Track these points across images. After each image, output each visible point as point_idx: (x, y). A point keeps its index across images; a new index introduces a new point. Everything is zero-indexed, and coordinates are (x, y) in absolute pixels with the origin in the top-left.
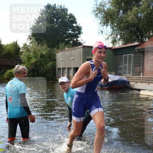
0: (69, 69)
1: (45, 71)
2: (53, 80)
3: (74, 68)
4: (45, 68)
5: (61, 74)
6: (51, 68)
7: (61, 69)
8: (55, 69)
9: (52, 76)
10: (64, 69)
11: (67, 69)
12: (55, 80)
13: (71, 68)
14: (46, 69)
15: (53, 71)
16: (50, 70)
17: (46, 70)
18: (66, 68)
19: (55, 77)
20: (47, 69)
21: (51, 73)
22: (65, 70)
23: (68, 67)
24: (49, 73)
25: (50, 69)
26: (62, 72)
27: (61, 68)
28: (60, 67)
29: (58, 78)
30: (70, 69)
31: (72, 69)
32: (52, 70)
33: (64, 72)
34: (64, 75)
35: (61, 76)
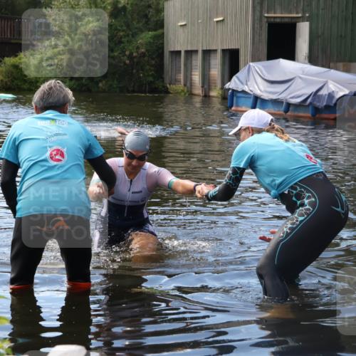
0: (207, 53)
1: (128, 62)
2: (154, 90)
3: (224, 51)
4: (127, 53)
5: (180, 73)
6: (147, 50)
7: (183, 53)
8: (161, 55)
9: (151, 79)
10: (190, 53)
11: (200, 54)
12: (160, 92)
13: (216, 51)
14: (131, 54)
15: (153, 62)
16: (146, 58)
17: (131, 57)
18: (196, 52)
19: (163, 81)
20: (135, 54)
21: (148, 67)
22: (194, 57)
23: (205, 49)
24: (142, 70)
25: (143, 55)
26: (185, 65)
27: (180, 52)
28: (178, 49)
29: (170, 84)
30: (212, 55)
31: (219, 54)
32: (153, 59)
33: (191, 63)
34: (191, 75)
35: (181, 77)
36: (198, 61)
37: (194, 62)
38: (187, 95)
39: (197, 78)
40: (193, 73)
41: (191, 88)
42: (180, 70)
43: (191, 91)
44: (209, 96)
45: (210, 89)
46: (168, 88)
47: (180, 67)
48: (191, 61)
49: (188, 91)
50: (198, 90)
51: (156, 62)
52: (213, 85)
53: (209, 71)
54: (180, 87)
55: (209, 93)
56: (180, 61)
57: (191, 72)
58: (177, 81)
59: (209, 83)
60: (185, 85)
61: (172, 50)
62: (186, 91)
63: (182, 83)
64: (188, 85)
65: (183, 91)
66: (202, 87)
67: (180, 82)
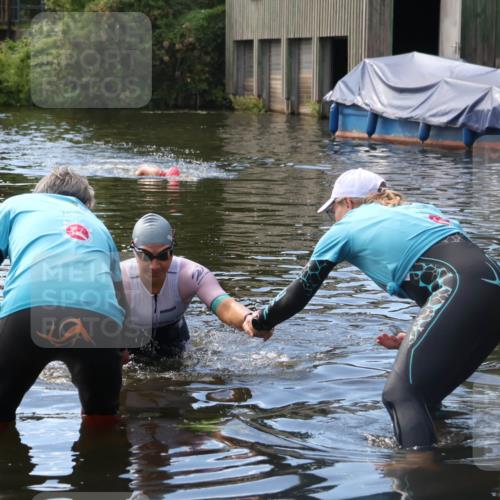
0: (296, 44)
1: (166, 58)
3: (322, 40)
5: (252, 76)
6: (197, 39)
7: (256, 45)
8: (220, 48)
10: (267, 44)
11: (284, 45)
13: (309, 40)
14: (172, 45)
15: (208, 59)
16: (196, 53)
18: (278, 41)
19: (223, 90)
20: (178, 46)
22: (274, 50)
23: (292, 36)
25: (192, 47)
26: (260, 63)
27: (249, 43)
28: (247, 36)
29: (234, 94)
30: (304, 47)
31: (315, 46)
32: (207, 53)
33: (270, 61)
34: (270, 79)
35: (254, 82)
36: (280, 56)
37: (274, 59)
38: (262, 112)
39: (278, 84)
40: (272, 76)
41: (270, 101)
42: (252, 72)
43: (269, 106)
44: (299, 114)
45: (299, 102)
46: (231, 102)
47: (252, 67)
48: (270, 56)
49: (264, 107)
50: (281, 104)
51: (212, 58)
52: (305, 95)
53: (299, 73)
54: (252, 98)
55: (298, 108)
56: (252, 58)
57: (270, 74)
58: (246, 90)
59: (299, 93)
60: (259, 96)
61: (239, 38)
62: (261, 105)
63: (255, 92)
64: (265, 95)
65: (256, 106)
66: (288, 99)
67: (252, 90)
